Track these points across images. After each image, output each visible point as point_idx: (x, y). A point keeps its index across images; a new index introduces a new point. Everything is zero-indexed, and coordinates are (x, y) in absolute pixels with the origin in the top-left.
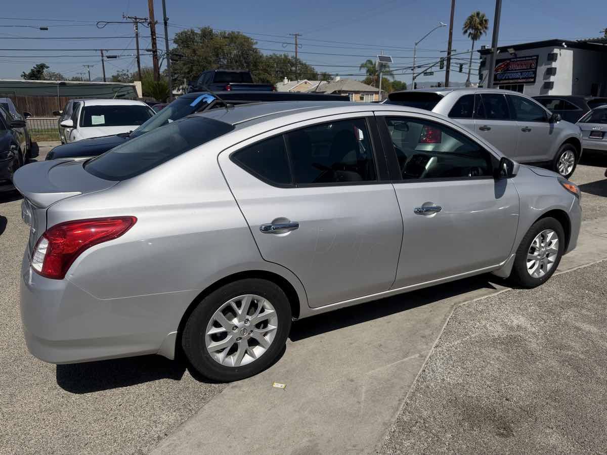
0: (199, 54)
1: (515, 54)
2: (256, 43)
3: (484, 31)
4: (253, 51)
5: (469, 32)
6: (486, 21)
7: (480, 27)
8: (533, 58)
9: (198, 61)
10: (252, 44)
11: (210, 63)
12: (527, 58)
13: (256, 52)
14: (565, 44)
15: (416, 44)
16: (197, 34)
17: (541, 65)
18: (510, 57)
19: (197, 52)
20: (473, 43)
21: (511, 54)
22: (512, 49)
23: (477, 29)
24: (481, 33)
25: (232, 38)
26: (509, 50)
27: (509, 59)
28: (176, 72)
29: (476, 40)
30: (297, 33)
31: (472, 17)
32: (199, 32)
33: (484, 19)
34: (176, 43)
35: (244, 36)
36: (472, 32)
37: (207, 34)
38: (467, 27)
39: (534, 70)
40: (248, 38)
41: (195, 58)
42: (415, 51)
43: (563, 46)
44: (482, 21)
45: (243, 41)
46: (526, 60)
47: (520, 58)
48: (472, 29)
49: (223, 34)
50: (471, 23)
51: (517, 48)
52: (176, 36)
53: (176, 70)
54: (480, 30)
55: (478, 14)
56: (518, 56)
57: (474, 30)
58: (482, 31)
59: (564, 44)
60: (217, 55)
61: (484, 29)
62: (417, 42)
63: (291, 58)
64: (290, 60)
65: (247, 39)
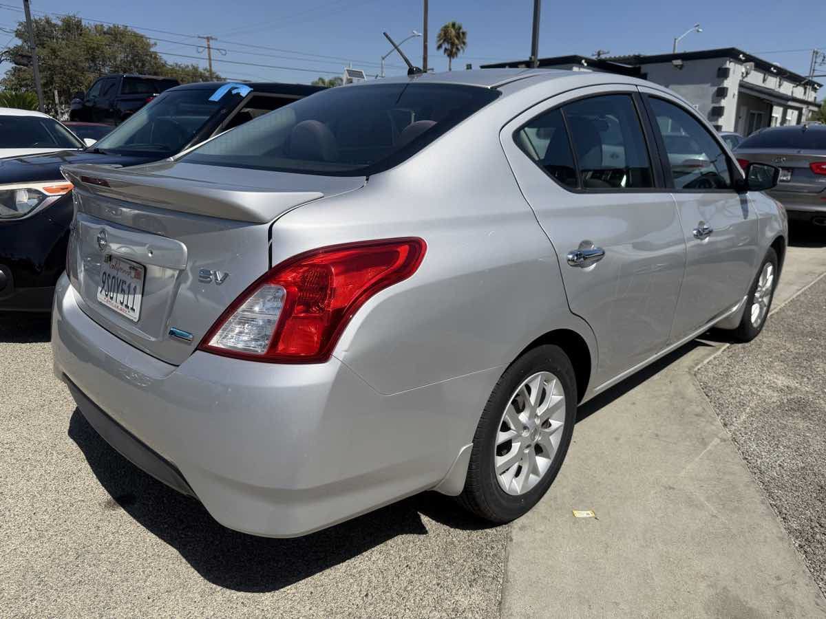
0: (63, 56)
2: (155, 44)
3: (462, 47)
4: (151, 57)
5: (444, 47)
6: (464, 33)
7: (456, 41)
9: (62, 68)
10: (148, 45)
11: (83, 71)
13: (155, 58)
14: (586, 62)
15: (383, 59)
16: (55, 25)
19: (59, 53)
20: (450, 61)
23: (453, 44)
24: (458, 49)
25: (116, 34)
28: (23, 83)
29: (453, 57)
30: (209, 36)
31: (446, 27)
32: (60, 23)
33: (461, 31)
34: (20, 38)
35: (135, 33)
36: (447, 48)
37: (72, 27)
38: (442, 41)
40: (142, 37)
41: (57, 62)
42: (382, 68)
43: (583, 64)
44: (459, 34)
45: (133, 39)
48: (448, 43)
49: (99, 28)
50: (445, 34)
52: (19, 25)
53: (24, 80)
54: (457, 45)
55: (454, 25)
57: (450, 46)
58: (459, 47)
59: (583, 61)
60: (93, 59)
61: (462, 45)
62: (384, 56)
63: (203, 71)
64: (201, 73)
65: (139, 38)
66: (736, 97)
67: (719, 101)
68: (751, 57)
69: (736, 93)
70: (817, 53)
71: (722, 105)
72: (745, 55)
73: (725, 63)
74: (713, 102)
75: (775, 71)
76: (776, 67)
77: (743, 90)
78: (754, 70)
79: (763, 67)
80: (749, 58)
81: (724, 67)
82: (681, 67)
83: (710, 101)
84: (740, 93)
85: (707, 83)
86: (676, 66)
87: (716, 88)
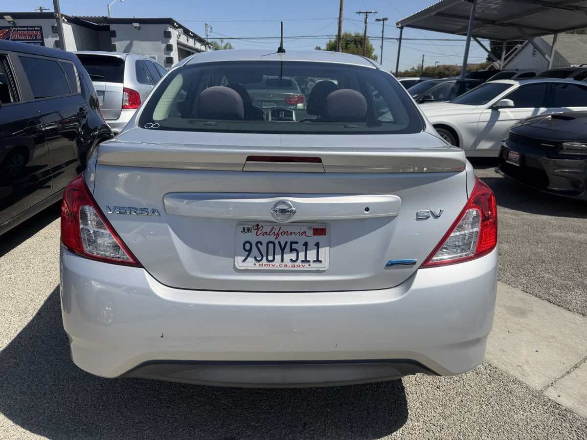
1: (14, 23)
8: (36, 29)
12: (29, 29)
14: (65, 18)
17: (48, 37)
18: (9, 25)
21: (9, 22)
22: (9, 17)
26: (5, 17)
27: (9, 28)
39: (41, 41)
43: (64, 20)
46: (28, 30)
47: (20, 27)
51: (15, 16)
56: (17, 25)
59: (63, 17)
66: (177, 51)
67: (169, 54)
68: (181, 26)
69: (177, 49)
70: (207, 25)
71: (172, 56)
72: (177, 24)
73: (168, 28)
74: (165, 54)
75: (192, 35)
76: (192, 33)
77: (180, 47)
78: (184, 34)
79: (186, 32)
80: (180, 26)
81: (167, 31)
82: (139, 28)
83: (164, 54)
84: (178, 48)
85: (160, 41)
86: (136, 27)
87: (165, 45)
